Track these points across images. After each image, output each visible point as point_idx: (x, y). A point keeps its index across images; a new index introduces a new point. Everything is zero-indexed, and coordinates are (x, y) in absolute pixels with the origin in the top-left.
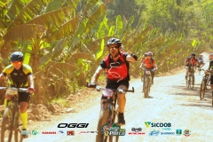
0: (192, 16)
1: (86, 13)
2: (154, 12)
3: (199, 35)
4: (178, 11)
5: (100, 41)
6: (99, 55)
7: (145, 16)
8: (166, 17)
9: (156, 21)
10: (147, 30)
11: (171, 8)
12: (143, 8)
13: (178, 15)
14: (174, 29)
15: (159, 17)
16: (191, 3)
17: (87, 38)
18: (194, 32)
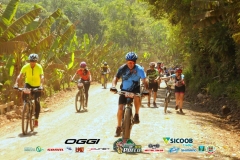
0: (143, 34)
1: (59, 33)
2: (114, 31)
3: (149, 48)
4: (132, 30)
5: (71, 54)
6: (71, 65)
7: (107, 34)
8: (123, 34)
9: (115, 38)
10: (108, 45)
11: (127, 28)
12: (105, 27)
13: (133, 34)
14: (130, 44)
15: (118, 35)
16: (142, 24)
17: (60, 52)
18: (145, 46)
